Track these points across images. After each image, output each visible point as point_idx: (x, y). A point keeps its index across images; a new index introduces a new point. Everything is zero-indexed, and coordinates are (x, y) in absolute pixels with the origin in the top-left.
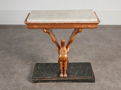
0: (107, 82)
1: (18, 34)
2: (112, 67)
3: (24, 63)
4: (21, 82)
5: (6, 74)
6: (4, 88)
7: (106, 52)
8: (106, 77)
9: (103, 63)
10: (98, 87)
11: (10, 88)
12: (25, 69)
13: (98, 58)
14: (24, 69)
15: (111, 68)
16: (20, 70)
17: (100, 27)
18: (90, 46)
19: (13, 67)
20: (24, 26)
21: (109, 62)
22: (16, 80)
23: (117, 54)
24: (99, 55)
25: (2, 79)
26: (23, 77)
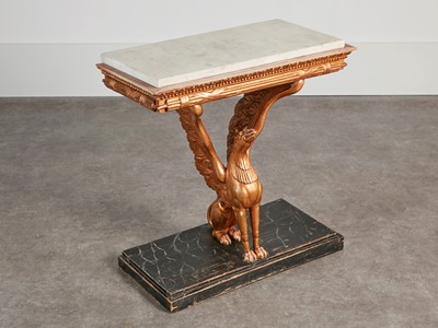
0: (377, 281)
1: (46, 129)
2: (392, 233)
3: (79, 223)
4: (78, 283)
5: (22, 260)
6: (22, 303)
7: (372, 187)
8: (374, 266)
9: (363, 221)
10: (345, 295)
11: (42, 303)
12: (86, 245)
13: (344, 207)
14: (83, 242)
15: (389, 237)
16: (68, 246)
17: (345, 102)
18: (315, 168)
19: (41, 236)
20: (64, 103)
21: (380, 219)
22: (58, 279)
23: (408, 191)
24: (346, 197)
25: (9, 275)
26: (81, 269)
